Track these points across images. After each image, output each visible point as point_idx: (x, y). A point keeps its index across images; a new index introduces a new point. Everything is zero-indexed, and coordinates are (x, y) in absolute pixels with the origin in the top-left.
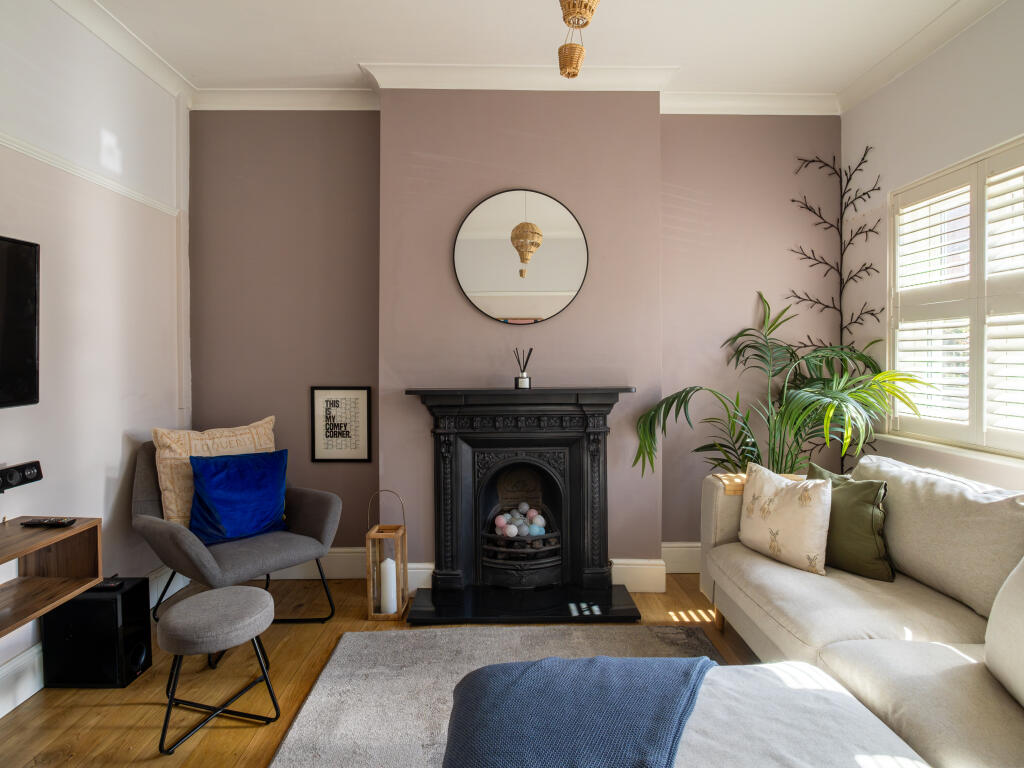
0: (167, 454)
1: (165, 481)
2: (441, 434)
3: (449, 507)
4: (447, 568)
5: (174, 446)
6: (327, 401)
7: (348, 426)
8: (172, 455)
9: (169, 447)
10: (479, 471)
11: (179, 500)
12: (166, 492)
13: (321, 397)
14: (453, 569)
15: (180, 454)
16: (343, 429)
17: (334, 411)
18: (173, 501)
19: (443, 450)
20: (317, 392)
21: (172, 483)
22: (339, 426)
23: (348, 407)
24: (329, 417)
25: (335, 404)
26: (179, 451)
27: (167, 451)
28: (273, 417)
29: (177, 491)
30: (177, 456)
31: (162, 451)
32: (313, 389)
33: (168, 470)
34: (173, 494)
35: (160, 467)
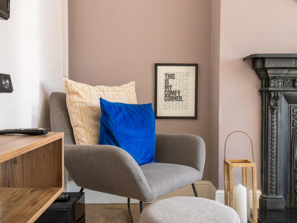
0: (76, 98)
1: (75, 119)
2: (271, 91)
3: (275, 147)
4: (272, 193)
5: (80, 92)
6: (166, 74)
7: (181, 93)
8: (79, 99)
9: (77, 93)
10: (293, 121)
11: (88, 135)
12: (77, 128)
13: (162, 71)
14: (277, 195)
15: (85, 99)
16: (177, 95)
17: (171, 82)
18: (84, 135)
19: (272, 104)
20: (159, 68)
21: (82, 121)
22: (174, 92)
23: (181, 79)
24: (167, 86)
25: (172, 76)
26: (85, 97)
27: (76, 96)
28: (134, 82)
29: (86, 127)
30: (84, 101)
31: (71, 97)
32: (156, 65)
33: (77, 111)
34: (83, 129)
35: (70, 109)
